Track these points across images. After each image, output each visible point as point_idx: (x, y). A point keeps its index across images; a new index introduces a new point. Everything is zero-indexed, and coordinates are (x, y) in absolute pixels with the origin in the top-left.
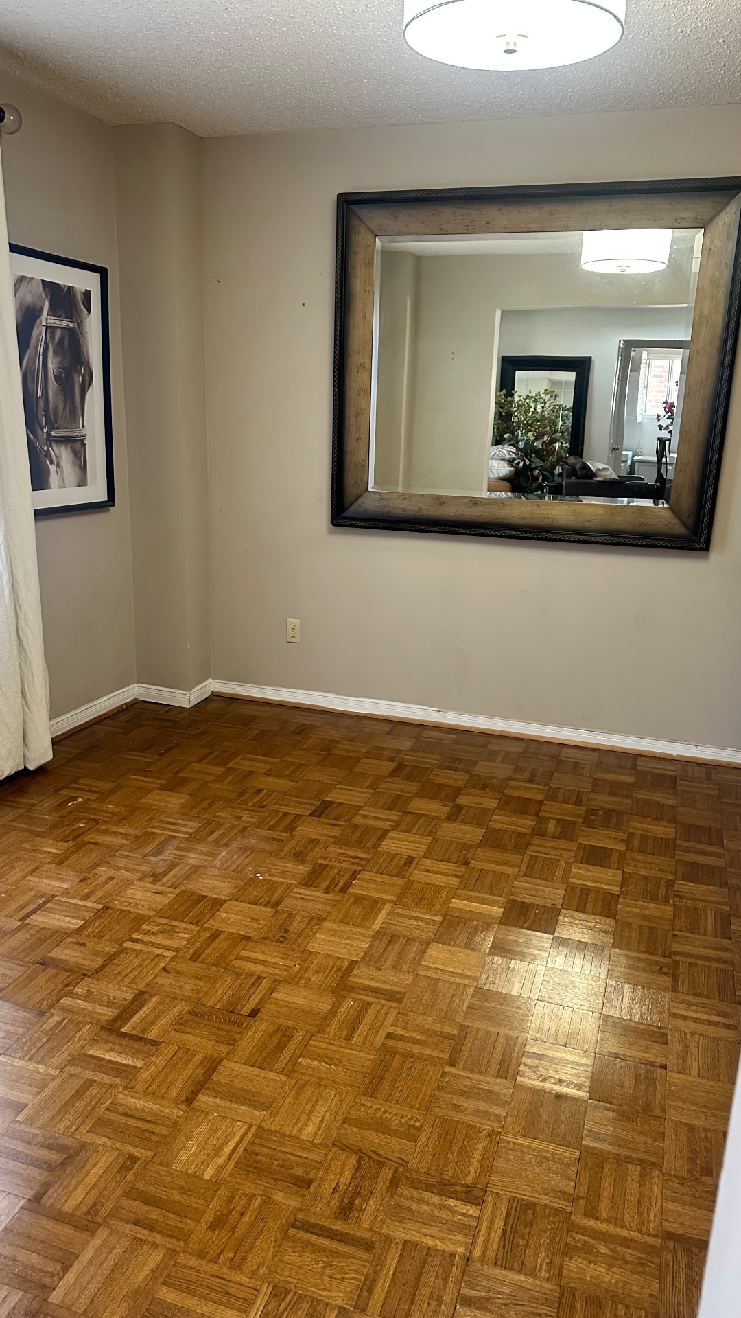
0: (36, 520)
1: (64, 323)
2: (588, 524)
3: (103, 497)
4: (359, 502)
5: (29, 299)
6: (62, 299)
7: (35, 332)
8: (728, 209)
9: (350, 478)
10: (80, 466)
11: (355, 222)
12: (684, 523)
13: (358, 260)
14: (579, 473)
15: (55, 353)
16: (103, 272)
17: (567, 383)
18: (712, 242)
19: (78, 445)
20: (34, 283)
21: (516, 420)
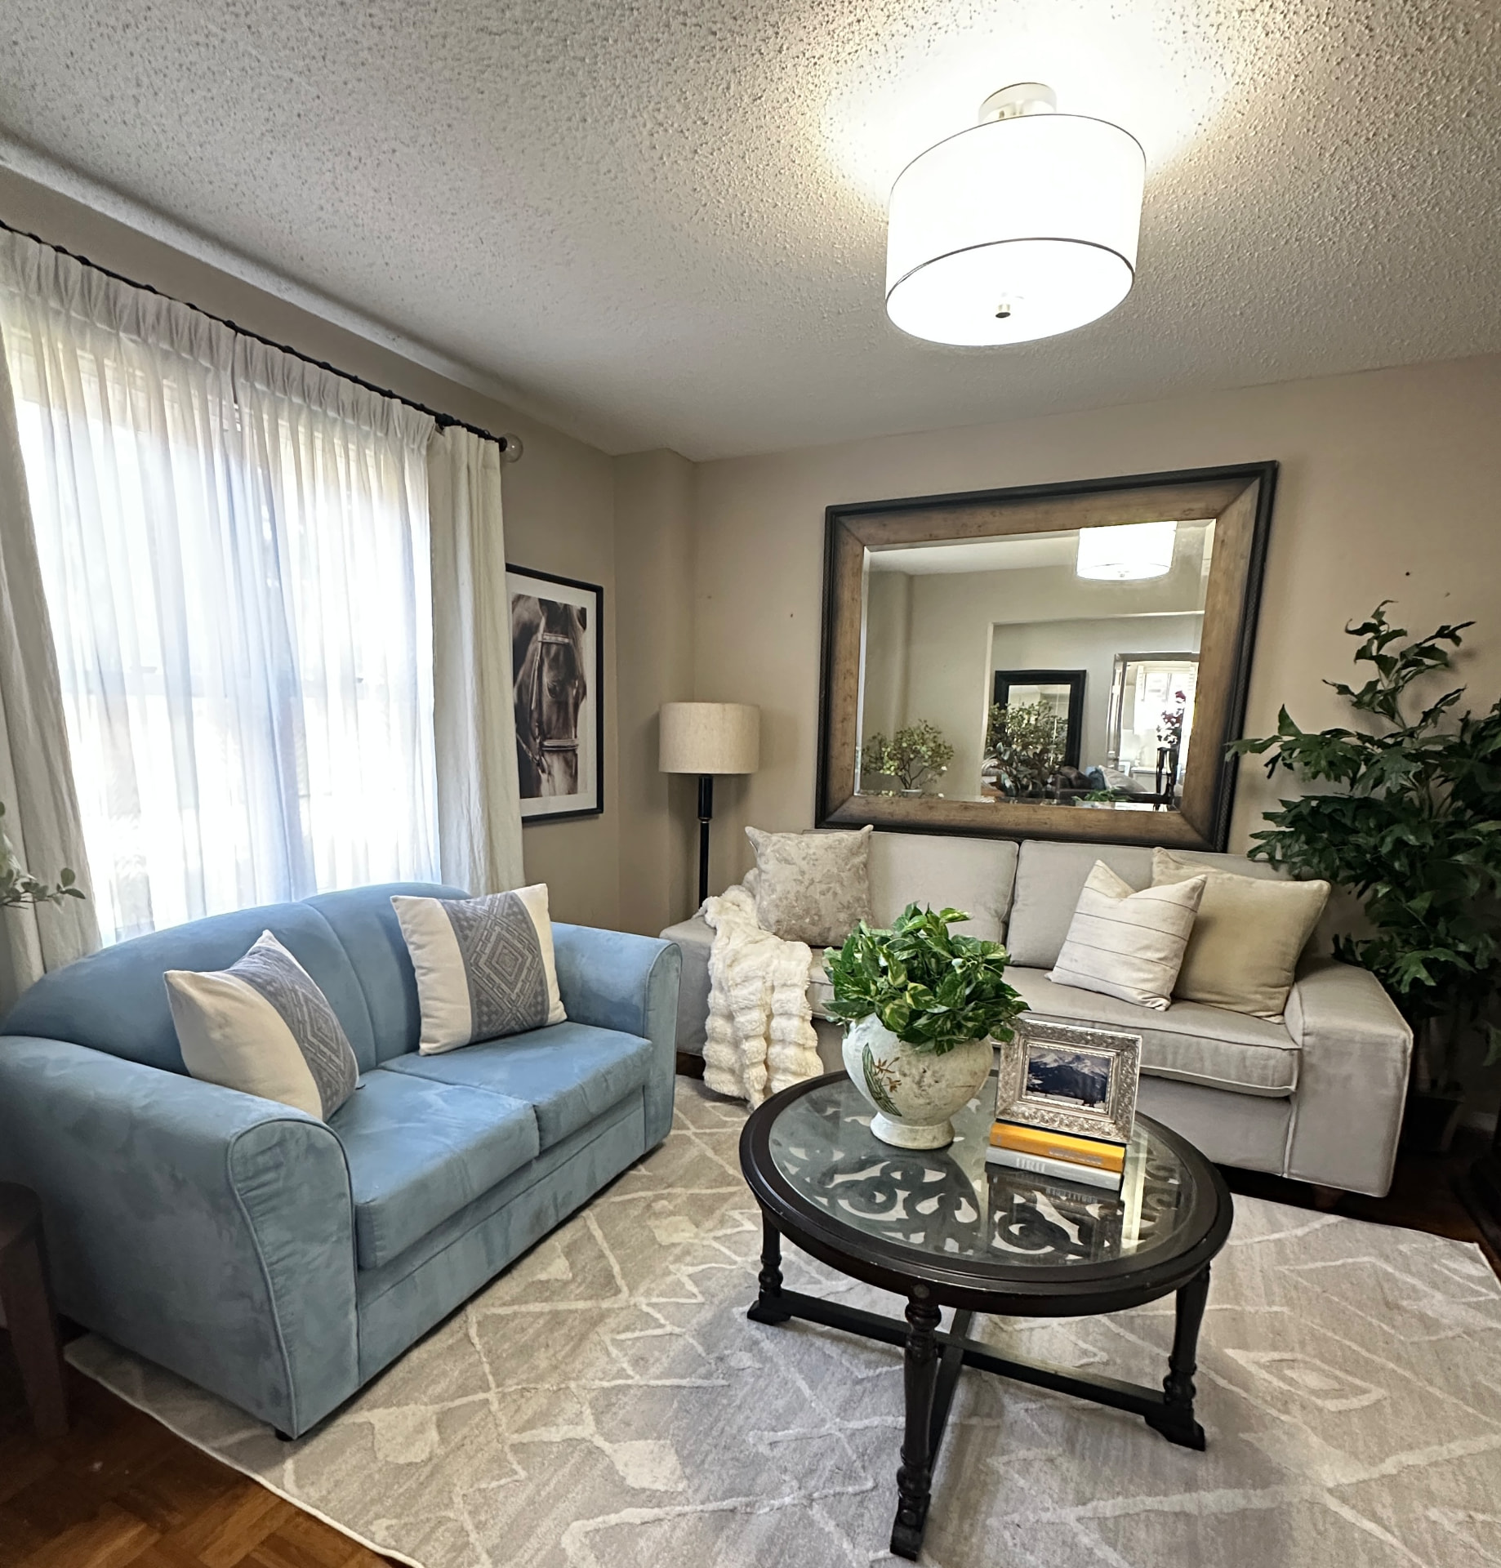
0: (523, 827)
1: (560, 639)
2: (1089, 830)
3: (594, 806)
4: (844, 806)
5: (526, 616)
6: (558, 616)
7: (531, 648)
8: (1243, 498)
9: (835, 784)
10: (571, 776)
11: (843, 534)
12: (1198, 831)
13: (846, 570)
14: (1074, 783)
15: (551, 668)
16: (598, 590)
17: (1062, 697)
18: (1225, 533)
19: (570, 754)
20: (531, 601)
21: (1009, 731)
